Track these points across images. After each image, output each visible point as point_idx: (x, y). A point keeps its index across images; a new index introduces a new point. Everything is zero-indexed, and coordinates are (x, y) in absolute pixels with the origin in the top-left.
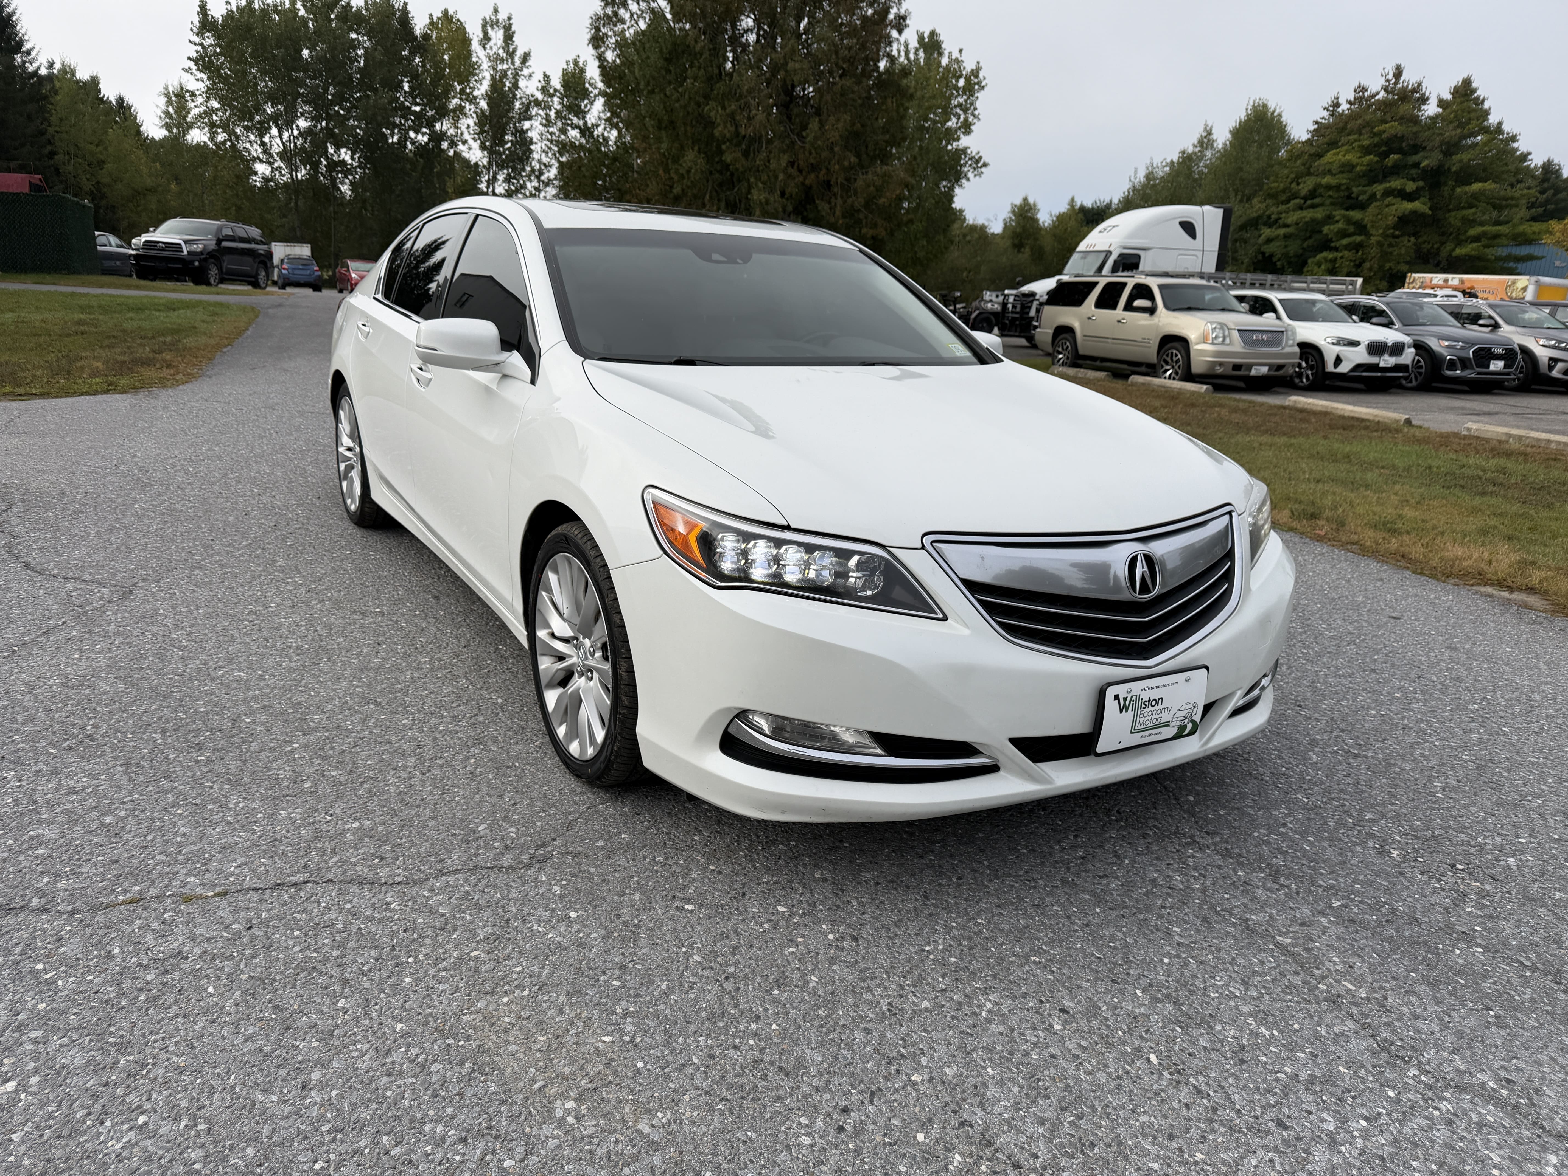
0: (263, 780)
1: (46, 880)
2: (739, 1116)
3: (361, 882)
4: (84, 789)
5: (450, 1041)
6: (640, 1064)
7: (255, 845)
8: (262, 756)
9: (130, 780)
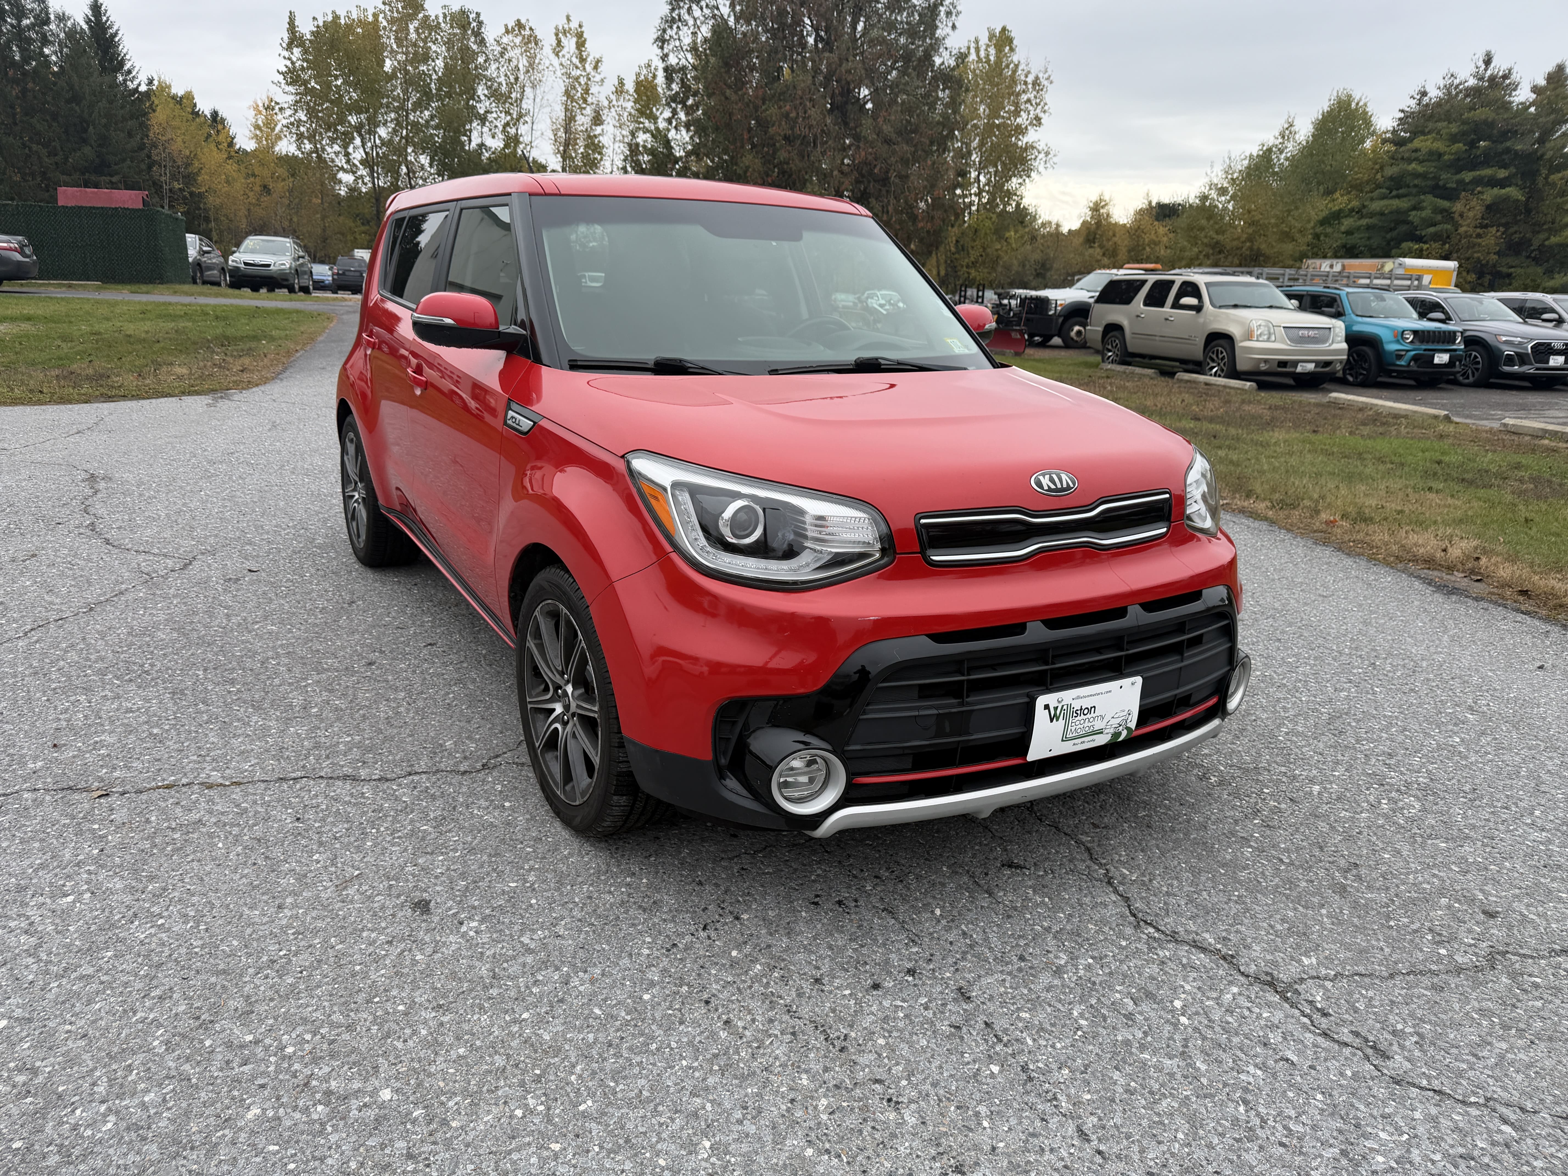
0: (279, 706)
1: (104, 771)
2: (599, 935)
3: (345, 777)
4: (139, 709)
5: (393, 882)
6: (533, 901)
7: (267, 751)
8: (281, 689)
9: (175, 703)
